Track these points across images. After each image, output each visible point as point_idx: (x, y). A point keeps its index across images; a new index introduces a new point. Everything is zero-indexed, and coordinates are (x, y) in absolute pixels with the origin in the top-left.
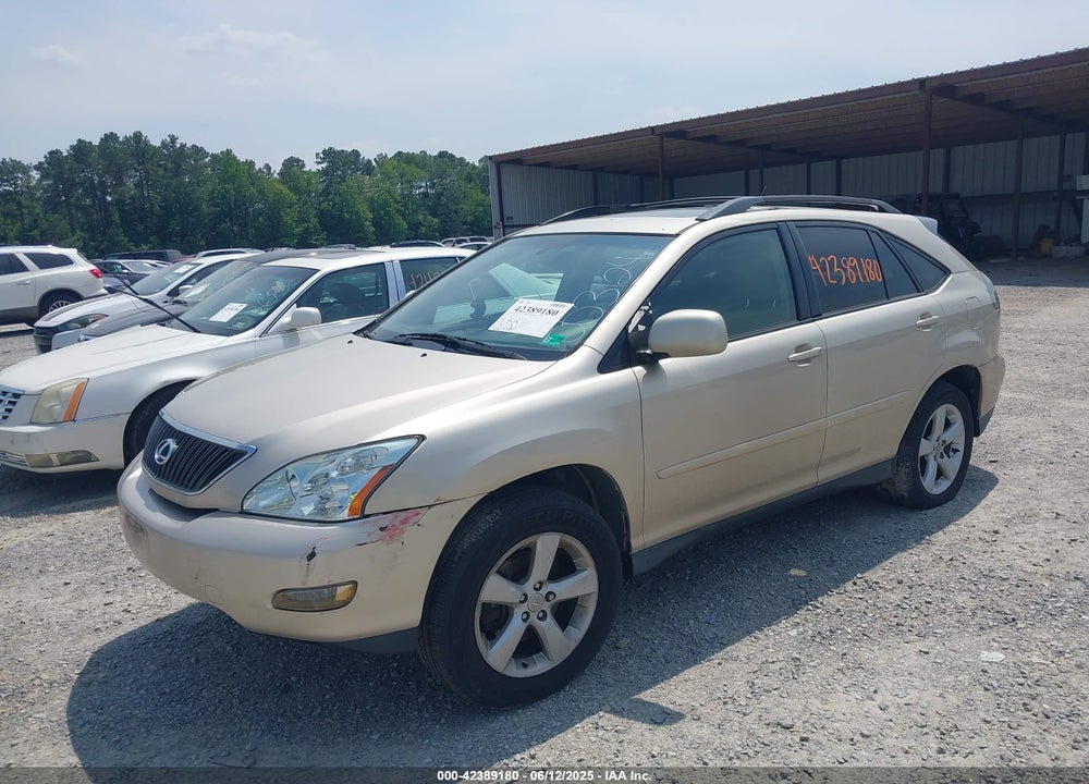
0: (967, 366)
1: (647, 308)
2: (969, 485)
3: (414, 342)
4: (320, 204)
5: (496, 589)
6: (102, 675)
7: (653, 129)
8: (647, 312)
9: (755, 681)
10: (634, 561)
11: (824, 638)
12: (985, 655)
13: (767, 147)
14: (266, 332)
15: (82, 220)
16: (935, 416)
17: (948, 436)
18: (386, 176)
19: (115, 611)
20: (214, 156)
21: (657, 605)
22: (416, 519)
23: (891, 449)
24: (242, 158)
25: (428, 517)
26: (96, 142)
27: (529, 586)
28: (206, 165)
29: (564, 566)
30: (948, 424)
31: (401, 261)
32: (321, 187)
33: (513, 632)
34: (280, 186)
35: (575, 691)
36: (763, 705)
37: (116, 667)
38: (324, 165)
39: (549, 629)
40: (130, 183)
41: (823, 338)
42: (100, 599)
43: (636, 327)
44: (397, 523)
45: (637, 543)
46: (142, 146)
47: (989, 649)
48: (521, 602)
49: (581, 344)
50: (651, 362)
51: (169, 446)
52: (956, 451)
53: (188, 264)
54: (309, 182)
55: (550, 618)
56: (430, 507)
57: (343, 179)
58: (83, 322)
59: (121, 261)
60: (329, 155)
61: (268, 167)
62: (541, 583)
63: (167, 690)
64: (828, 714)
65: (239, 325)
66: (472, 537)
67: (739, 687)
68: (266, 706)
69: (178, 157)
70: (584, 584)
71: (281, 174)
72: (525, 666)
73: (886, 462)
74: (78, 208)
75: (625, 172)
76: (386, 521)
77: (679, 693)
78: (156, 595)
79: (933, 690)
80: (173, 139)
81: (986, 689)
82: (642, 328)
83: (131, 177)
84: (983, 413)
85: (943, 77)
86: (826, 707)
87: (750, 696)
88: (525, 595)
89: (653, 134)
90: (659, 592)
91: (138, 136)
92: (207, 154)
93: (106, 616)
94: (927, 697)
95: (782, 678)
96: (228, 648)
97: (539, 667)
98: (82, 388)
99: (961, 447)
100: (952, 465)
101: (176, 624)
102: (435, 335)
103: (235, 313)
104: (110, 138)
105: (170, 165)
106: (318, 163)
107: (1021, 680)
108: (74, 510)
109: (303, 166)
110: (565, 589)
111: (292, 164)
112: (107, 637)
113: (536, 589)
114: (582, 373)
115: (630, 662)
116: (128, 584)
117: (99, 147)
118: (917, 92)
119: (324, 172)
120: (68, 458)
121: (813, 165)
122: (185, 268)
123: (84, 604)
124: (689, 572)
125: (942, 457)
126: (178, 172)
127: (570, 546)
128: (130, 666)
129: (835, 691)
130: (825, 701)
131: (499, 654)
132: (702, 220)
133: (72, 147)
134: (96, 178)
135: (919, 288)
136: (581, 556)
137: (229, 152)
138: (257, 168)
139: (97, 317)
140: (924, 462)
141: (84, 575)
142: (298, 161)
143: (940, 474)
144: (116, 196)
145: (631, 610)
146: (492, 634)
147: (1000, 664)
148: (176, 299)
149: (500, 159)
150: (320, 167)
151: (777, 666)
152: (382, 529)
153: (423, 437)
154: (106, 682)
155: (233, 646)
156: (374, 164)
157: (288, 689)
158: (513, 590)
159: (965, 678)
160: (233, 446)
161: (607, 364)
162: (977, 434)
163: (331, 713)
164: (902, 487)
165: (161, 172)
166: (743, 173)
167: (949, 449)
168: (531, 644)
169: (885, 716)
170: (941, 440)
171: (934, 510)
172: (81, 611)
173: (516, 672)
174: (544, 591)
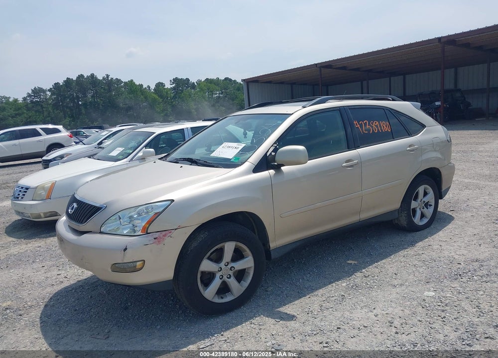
0: (434, 168)
1: (276, 145)
2: (438, 220)
3: (180, 162)
4: (172, 102)
5: (206, 265)
6: (52, 303)
7: (316, 64)
8: (276, 147)
9: (323, 305)
10: (272, 253)
11: (356, 287)
12: (426, 293)
13: (370, 71)
14: (132, 160)
15: (69, 113)
16: (419, 190)
17: (426, 199)
18: (202, 90)
19: (61, 278)
20: (125, 83)
21: (287, 273)
22: (169, 234)
23: (397, 205)
24: (137, 83)
25: (175, 233)
26: (75, 79)
27: (222, 265)
28: (122, 87)
29: (238, 255)
30: (425, 194)
31: (191, 128)
32: (172, 95)
33: (216, 284)
34: (155, 96)
35: (245, 309)
36: (324, 314)
37: (58, 300)
38: (174, 85)
39: (233, 282)
40: (89, 96)
41: (359, 156)
42: (56, 272)
43: (271, 153)
44: (161, 236)
45: (273, 245)
46: (94, 79)
47: (429, 291)
48: (219, 271)
49: (246, 161)
50: (277, 168)
51: (74, 206)
52: (431, 205)
53: (107, 131)
54: (167, 93)
55: (232, 278)
56: (176, 229)
57: (182, 91)
58: (62, 157)
59: (83, 130)
60: (176, 81)
61: (149, 87)
62: (228, 263)
63: (77, 309)
64: (351, 318)
65: (121, 157)
66: (195, 244)
67: (316, 307)
68: (116, 315)
69: (110, 84)
70: (248, 263)
71: (155, 90)
72: (222, 298)
73: (395, 211)
74: (67, 107)
75: (305, 84)
76: (157, 235)
77: (289, 309)
78: (79, 271)
79: (399, 308)
80: (108, 76)
81: (423, 308)
82: (273, 154)
83: (89, 93)
84: (444, 189)
85: (449, 36)
86: (351, 315)
87: (319, 311)
88: (221, 268)
89: (316, 67)
90: (290, 268)
91: (92, 75)
92: (122, 82)
93: (57, 280)
94: (396, 311)
95: (335, 303)
96: (105, 292)
97: (228, 298)
98: (53, 185)
99: (433, 203)
100: (429, 212)
101: (85, 282)
102: (189, 159)
103: (119, 152)
104: (81, 76)
105: (106, 88)
106: (171, 84)
107: (440, 304)
108: (50, 236)
109: (164, 86)
110: (239, 265)
111: (160, 85)
112: (58, 288)
113: (225, 266)
114: (246, 173)
115: (271, 297)
116: (68, 267)
117: (76, 81)
118: (437, 44)
119: (174, 88)
120: (48, 215)
121: (392, 78)
122: (105, 133)
123: (49, 275)
124: (304, 259)
125: (423, 208)
126: (110, 90)
127: (240, 247)
128: (64, 299)
129: (357, 308)
130: (351, 313)
131: (210, 293)
132: (304, 107)
133: (64, 81)
134: (75, 94)
135: (410, 134)
136: (246, 251)
137: (132, 81)
138: (144, 87)
139: (67, 154)
140: (414, 211)
141: (51, 263)
142: (162, 84)
143: (423, 216)
144: (83, 102)
145: (276, 275)
146: (206, 284)
147: (433, 297)
148: (100, 146)
149: (248, 80)
150: (172, 86)
151: (333, 299)
152: (155, 239)
153: (173, 201)
154: (54, 306)
155: (107, 292)
156: (196, 84)
157: (126, 308)
158: (215, 266)
159: (415, 303)
160: (98, 205)
161: (257, 169)
162: (441, 198)
163: (142, 318)
164: (403, 221)
165: (102, 91)
166: (360, 83)
167: (427, 205)
168: (224, 289)
169: (376, 319)
170: (422, 201)
171: (420, 232)
172: (47, 277)
173: (218, 300)
174: (229, 266)
